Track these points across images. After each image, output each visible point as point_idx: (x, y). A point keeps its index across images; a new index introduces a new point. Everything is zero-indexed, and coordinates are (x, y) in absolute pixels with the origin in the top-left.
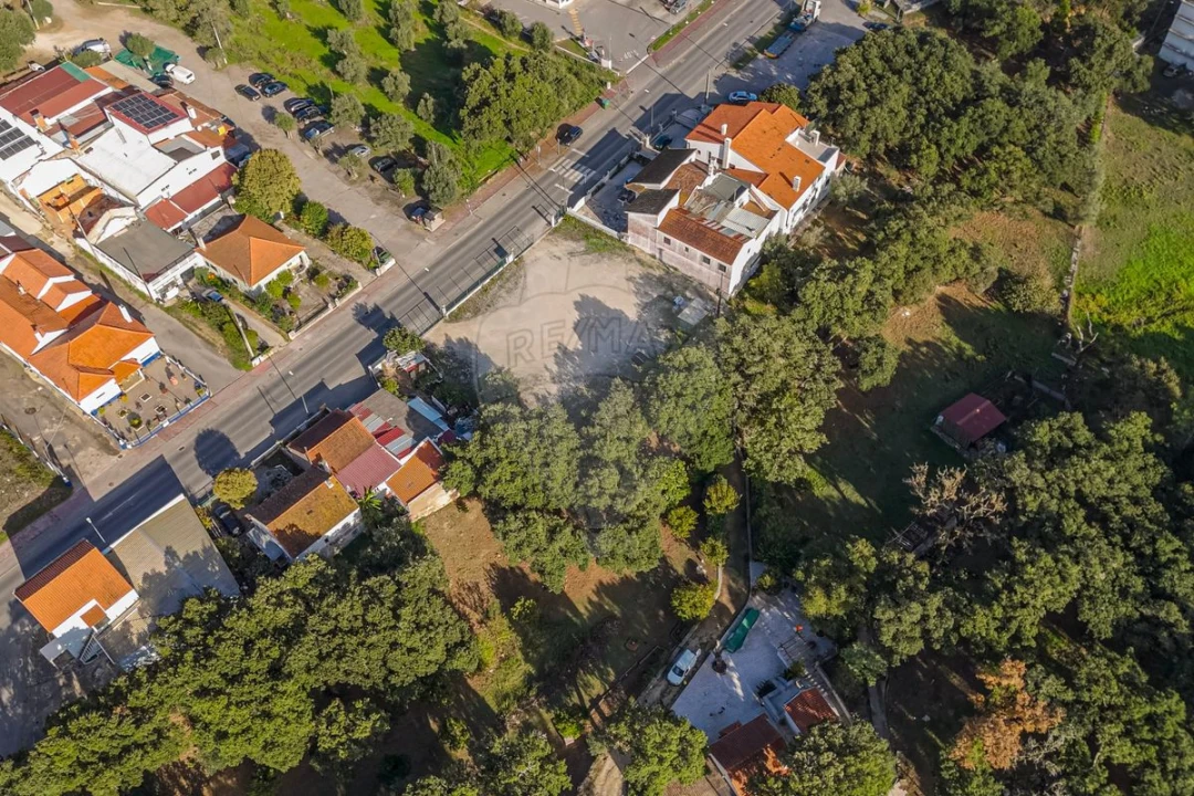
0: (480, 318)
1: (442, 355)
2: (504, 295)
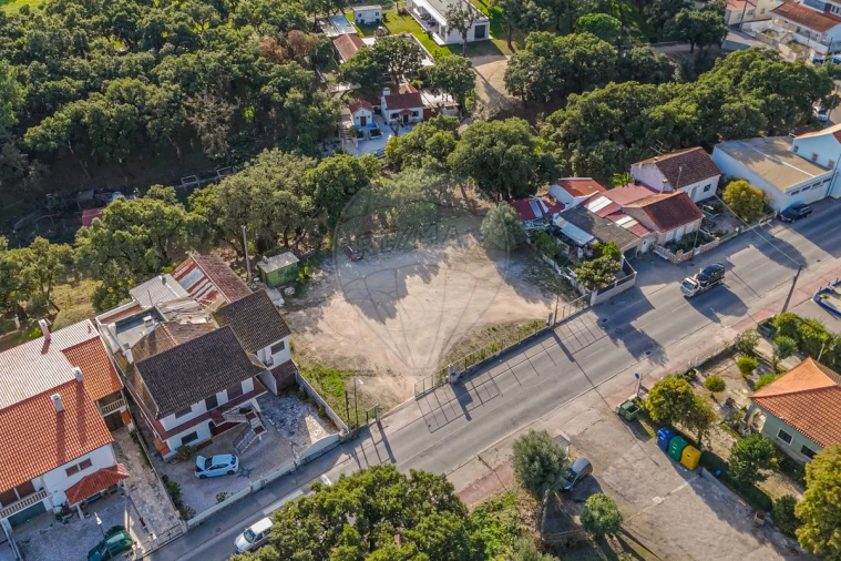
0: (509, 319)
1: (556, 291)
2: (473, 339)
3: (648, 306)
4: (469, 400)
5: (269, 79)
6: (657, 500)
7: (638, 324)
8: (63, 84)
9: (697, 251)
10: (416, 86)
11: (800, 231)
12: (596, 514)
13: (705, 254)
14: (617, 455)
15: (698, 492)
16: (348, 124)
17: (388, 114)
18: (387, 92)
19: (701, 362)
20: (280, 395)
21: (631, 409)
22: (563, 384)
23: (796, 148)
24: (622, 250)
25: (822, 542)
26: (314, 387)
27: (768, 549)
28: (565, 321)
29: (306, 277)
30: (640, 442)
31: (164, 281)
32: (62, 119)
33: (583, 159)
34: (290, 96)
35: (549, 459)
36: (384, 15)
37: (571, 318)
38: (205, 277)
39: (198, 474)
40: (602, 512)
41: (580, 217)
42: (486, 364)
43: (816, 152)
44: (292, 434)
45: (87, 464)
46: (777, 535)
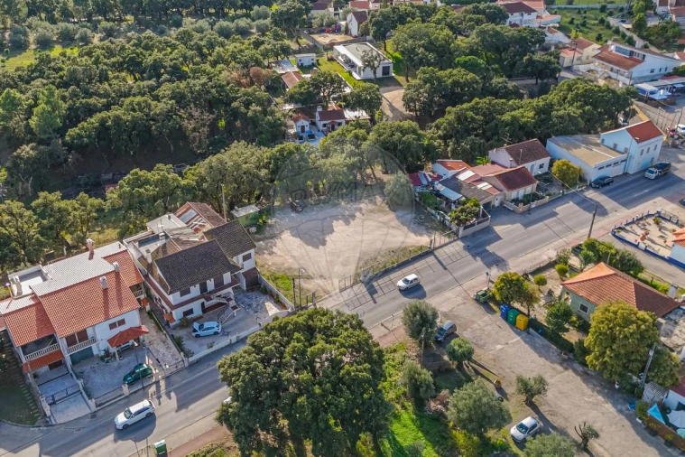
1: (436, 229)
3: (498, 238)
4: (376, 292)
5: (237, 98)
6: (499, 347)
7: (490, 248)
8: (92, 101)
9: (533, 205)
10: (340, 106)
11: (605, 193)
12: (456, 348)
13: (538, 207)
14: (473, 322)
15: (526, 342)
16: (292, 131)
17: (320, 124)
18: (319, 109)
19: (532, 270)
20: (248, 290)
21: (484, 295)
22: (439, 283)
23: (603, 140)
24: (481, 203)
25: (601, 360)
26: (271, 284)
27: (570, 373)
28: (441, 247)
29: (264, 222)
30: (489, 315)
31: (169, 218)
32: (93, 123)
33: (456, 149)
34: (252, 108)
35: (426, 314)
36: (318, 61)
37: (445, 245)
38: (198, 214)
39: (194, 334)
40: (460, 346)
41: (453, 183)
42: (387, 272)
43: (616, 143)
44: (257, 312)
45: (122, 322)
46: (576, 365)
